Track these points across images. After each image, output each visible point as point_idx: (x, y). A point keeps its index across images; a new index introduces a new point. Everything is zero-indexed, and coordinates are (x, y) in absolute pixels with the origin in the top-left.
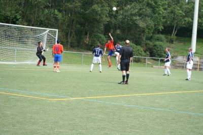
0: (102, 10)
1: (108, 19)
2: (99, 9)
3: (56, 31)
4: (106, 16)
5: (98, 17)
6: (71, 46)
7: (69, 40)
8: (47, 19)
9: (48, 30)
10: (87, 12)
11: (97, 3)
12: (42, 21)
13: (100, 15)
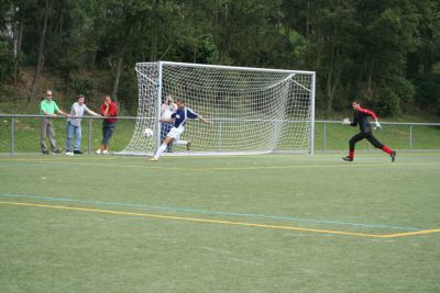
0: (403, 21)
1: (419, 42)
2: (398, 19)
3: (311, 76)
4: (415, 35)
5: (397, 37)
6: (335, 109)
7: (330, 95)
8: (275, 48)
9: (293, 73)
10: (370, 27)
11: (393, 6)
12: (265, 54)
13: (400, 34)
